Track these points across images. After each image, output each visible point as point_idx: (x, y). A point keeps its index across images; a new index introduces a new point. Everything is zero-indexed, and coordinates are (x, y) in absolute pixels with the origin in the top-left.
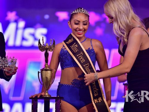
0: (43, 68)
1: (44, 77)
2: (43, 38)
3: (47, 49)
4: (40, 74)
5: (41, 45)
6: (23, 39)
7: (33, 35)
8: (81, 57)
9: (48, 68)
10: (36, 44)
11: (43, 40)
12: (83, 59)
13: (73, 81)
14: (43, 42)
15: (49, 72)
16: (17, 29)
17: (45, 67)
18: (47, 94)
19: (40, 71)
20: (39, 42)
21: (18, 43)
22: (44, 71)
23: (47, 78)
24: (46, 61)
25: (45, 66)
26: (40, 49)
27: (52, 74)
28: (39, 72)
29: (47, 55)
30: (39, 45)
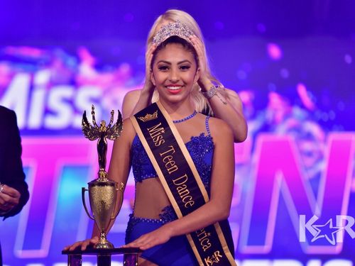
0: (95, 180)
1: (96, 200)
2: (93, 108)
3: (102, 135)
4: (87, 193)
5: (88, 124)
6: (48, 111)
7: (70, 102)
8: (170, 158)
9: (105, 180)
10: (78, 122)
11: (93, 113)
12: (172, 163)
13: (163, 211)
14: (94, 118)
15: (109, 188)
16: (32, 88)
17: (99, 177)
18: (103, 241)
19: (87, 187)
20: (85, 119)
21: (35, 121)
22: (96, 187)
23: (103, 203)
24: (100, 162)
25: (99, 174)
26: (86, 134)
27: (115, 193)
28: (84, 190)
29: (102, 148)
30: (83, 124)
